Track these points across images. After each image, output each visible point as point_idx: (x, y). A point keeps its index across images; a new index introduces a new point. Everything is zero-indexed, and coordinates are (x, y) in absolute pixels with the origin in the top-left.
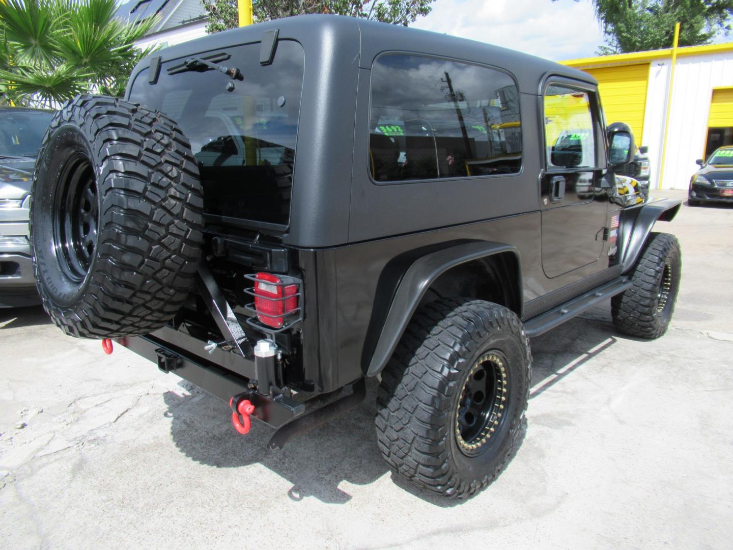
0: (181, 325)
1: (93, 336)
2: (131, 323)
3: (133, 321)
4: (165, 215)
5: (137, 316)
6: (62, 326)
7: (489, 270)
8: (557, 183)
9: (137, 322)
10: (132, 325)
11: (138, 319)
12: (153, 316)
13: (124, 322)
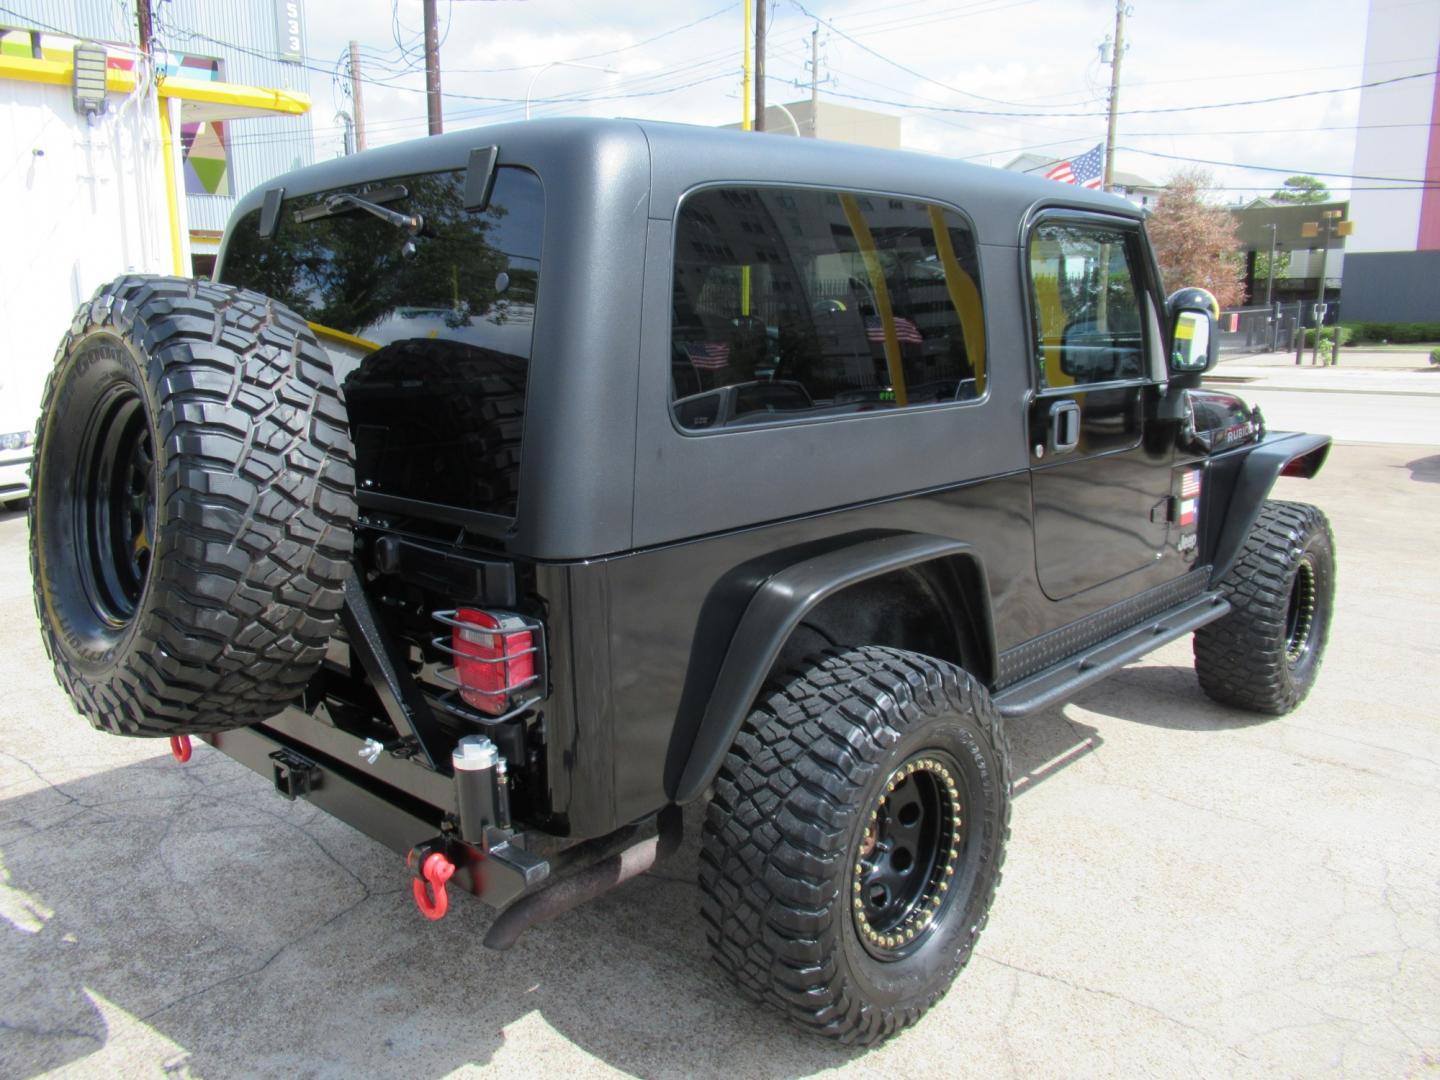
0: (319, 707)
1: (145, 732)
2: (217, 706)
3: (220, 703)
4: (280, 502)
5: (226, 694)
6: (88, 713)
7: (926, 588)
8: (1064, 415)
9: (229, 705)
10: (220, 710)
11: (230, 699)
12: (259, 693)
13: (202, 705)
